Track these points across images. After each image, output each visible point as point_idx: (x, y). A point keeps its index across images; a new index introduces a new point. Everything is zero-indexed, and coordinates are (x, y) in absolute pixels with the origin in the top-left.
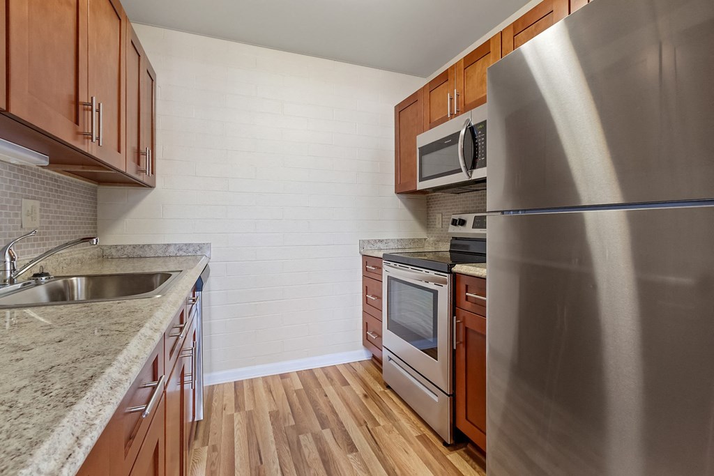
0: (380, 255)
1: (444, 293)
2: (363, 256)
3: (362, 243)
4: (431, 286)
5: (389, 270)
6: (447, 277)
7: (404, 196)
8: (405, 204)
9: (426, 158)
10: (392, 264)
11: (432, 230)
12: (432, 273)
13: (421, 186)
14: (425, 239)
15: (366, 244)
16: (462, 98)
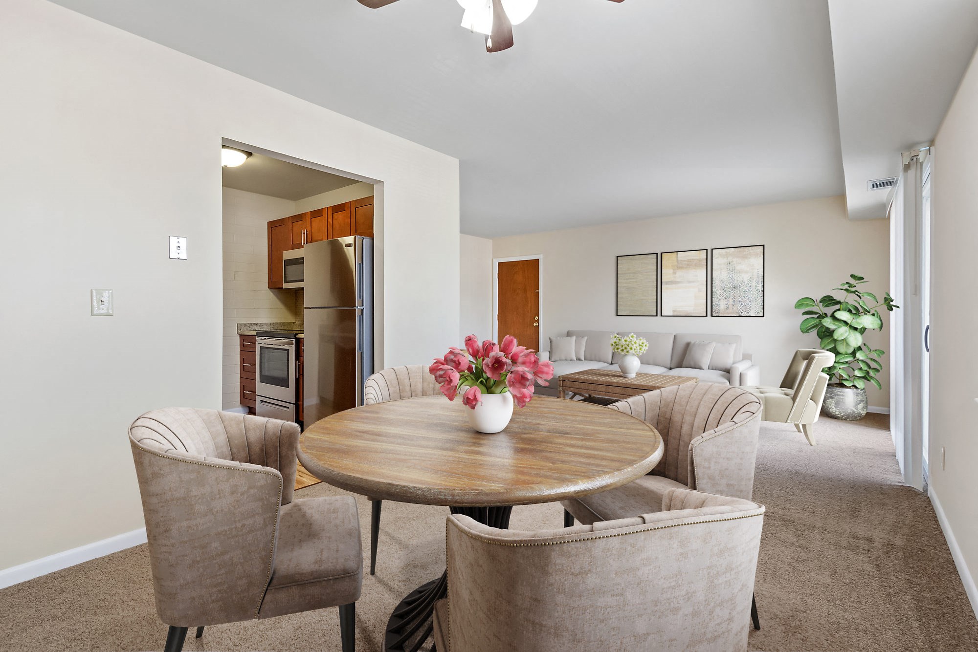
0: (255, 333)
1: (292, 350)
2: (241, 336)
3: (239, 326)
4: (286, 347)
5: (261, 342)
6: (294, 341)
7: (274, 290)
8: (277, 296)
9: (289, 267)
10: (263, 338)
11: (299, 316)
12: (286, 340)
13: (285, 286)
14: (294, 323)
15: (243, 327)
16: (309, 236)
